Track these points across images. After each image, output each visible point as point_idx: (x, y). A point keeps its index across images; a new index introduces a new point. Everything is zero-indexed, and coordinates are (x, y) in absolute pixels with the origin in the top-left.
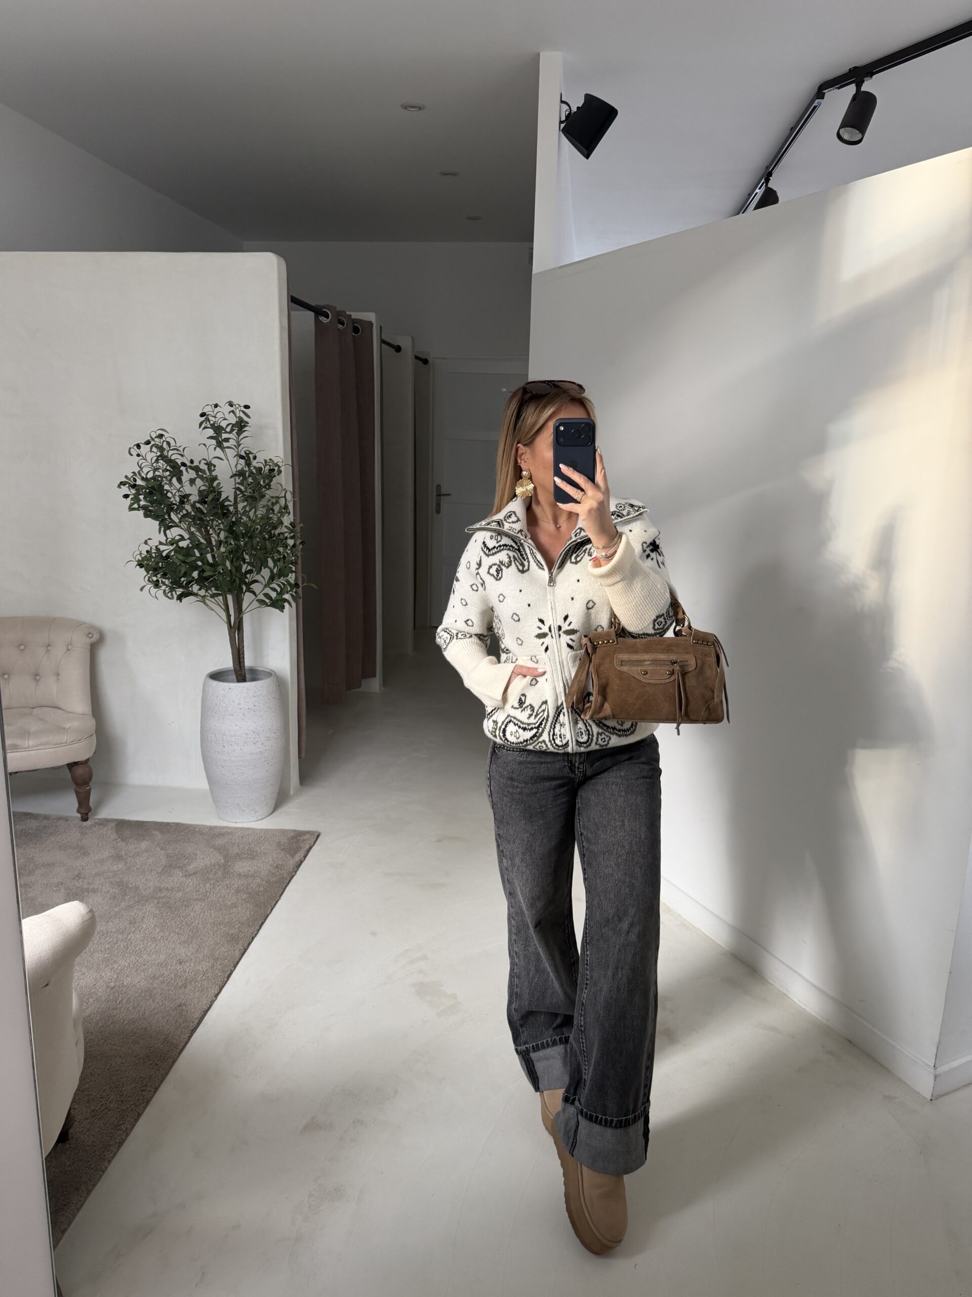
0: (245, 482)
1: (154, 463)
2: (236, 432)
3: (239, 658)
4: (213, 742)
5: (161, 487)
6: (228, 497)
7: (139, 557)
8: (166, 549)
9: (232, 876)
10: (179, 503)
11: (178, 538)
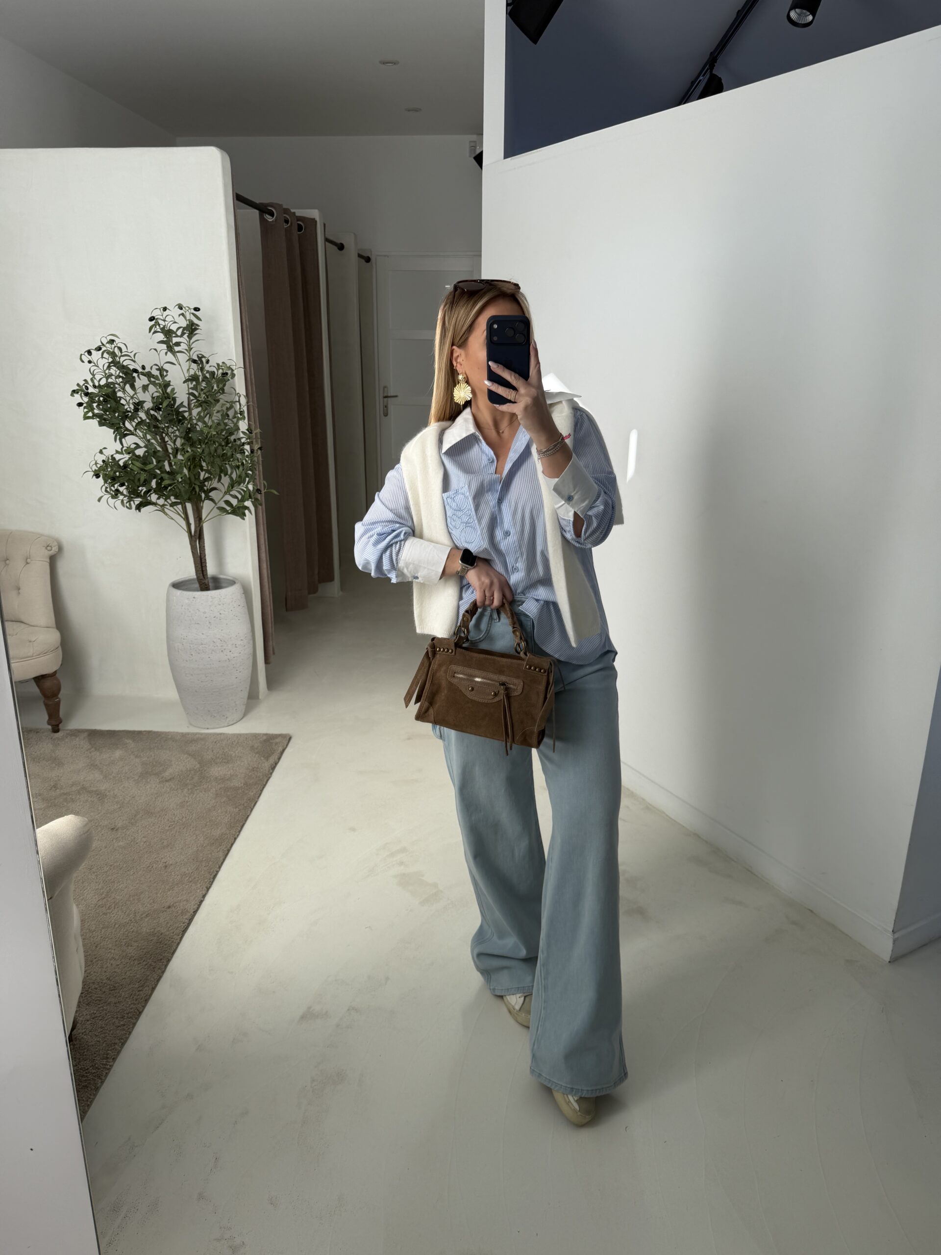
0: (198, 386)
1: (106, 370)
2: (188, 336)
3: (202, 567)
4: (180, 651)
5: (115, 393)
6: (182, 403)
7: (94, 468)
8: (123, 459)
9: (209, 780)
10: (133, 410)
11: (133, 446)
